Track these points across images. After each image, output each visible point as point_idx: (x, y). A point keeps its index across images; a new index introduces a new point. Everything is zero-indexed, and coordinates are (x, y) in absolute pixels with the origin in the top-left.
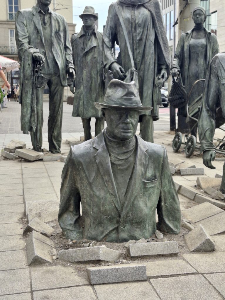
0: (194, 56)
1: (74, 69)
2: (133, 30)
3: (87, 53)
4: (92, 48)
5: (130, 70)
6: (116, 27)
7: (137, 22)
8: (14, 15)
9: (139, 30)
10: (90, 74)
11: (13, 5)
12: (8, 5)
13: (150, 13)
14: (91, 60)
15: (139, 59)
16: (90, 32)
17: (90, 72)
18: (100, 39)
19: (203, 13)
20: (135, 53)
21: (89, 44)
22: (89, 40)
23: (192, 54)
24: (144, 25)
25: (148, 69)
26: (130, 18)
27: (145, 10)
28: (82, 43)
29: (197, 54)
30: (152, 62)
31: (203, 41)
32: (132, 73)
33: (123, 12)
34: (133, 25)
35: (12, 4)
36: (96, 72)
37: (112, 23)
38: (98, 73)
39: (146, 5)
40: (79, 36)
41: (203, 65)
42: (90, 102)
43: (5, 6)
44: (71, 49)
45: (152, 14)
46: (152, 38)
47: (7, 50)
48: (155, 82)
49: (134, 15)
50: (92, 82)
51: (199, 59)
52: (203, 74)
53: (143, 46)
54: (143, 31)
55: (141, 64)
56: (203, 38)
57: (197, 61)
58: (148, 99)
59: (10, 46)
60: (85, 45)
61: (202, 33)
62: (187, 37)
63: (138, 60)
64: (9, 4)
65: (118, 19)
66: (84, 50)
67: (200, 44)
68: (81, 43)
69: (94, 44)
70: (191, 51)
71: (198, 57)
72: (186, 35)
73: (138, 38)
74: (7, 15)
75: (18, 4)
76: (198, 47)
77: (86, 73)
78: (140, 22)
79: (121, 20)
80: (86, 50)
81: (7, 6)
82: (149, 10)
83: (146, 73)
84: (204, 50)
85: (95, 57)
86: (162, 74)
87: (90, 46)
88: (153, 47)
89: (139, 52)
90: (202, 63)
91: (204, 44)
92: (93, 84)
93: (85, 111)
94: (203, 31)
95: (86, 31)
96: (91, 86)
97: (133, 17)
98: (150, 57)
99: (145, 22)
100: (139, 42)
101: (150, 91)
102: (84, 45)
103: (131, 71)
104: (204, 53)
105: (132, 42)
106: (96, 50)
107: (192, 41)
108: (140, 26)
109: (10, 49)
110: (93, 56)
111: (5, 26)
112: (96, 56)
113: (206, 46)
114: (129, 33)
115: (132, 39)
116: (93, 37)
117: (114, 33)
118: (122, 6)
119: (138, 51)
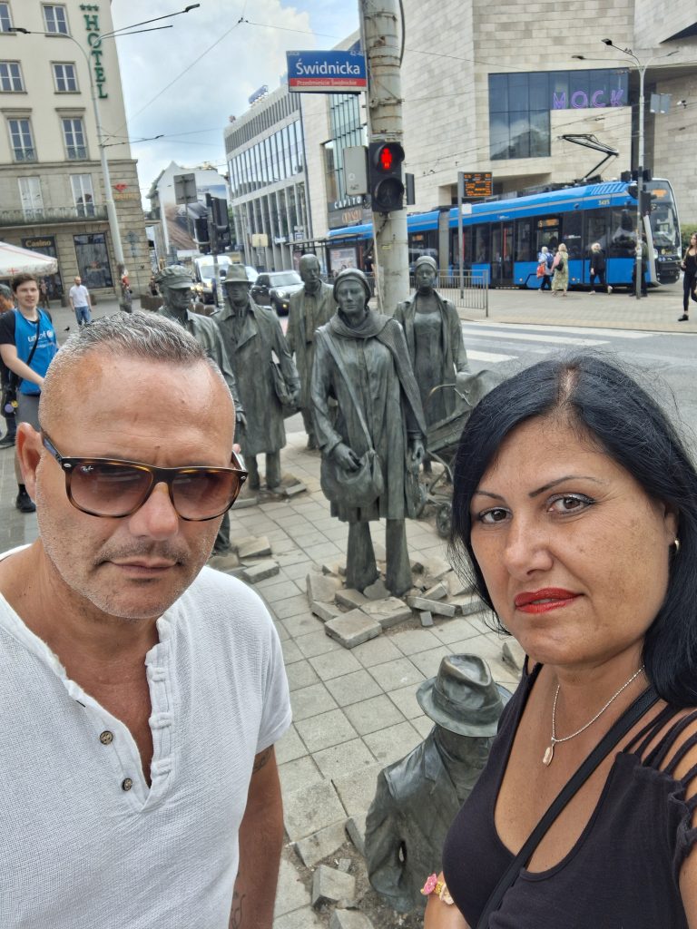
0: (422, 341)
1: (244, 413)
2: (364, 382)
3: (242, 348)
4: (250, 340)
5: (367, 454)
6: (331, 375)
7: (369, 369)
8: (24, 152)
9: (373, 383)
10: (252, 382)
11: (21, 134)
12: (11, 135)
13: (388, 351)
14: (250, 358)
15: (377, 428)
16: (244, 309)
17: (251, 380)
18: (261, 320)
19: (432, 269)
20: (370, 421)
21: (244, 331)
22: (243, 324)
23: (419, 340)
24: (381, 374)
25: (394, 446)
26: (357, 363)
27: (380, 345)
28: (231, 330)
29: (428, 338)
30: (399, 433)
31: (435, 317)
32: (371, 460)
33: (344, 352)
34: (363, 374)
35: (18, 132)
36: (260, 378)
37: (324, 369)
38: (263, 379)
39: (380, 337)
40: (224, 318)
41: (439, 356)
42: (257, 428)
43: (5, 137)
44: (232, 375)
45: (392, 353)
46: (396, 393)
47: (21, 216)
48: (407, 466)
49: (364, 357)
50: (255, 396)
51: (431, 347)
52: (439, 370)
53: (383, 409)
54: (381, 384)
55: (381, 437)
56: (435, 311)
57: (429, 350)
58: (397, 494)
59: (24, 208)
60: (237, 333)
61: (432, 302)
62: (409, 310)
63: (375, 432)
64: (13, 132)
65: (335, 364)
66: (237, 342)
67: (432, 322)
68: (228, 330)
69: (254, 332)
70: (418, 334)
71: (429, 343)
72: (407, 307)
73: (374, 396)
74: (12, 153)
75: (28, 132)
76: (428, 327)
77: (245, 380)
78: (375, 370)
79: (341, 366)
80: (240, 344)
81: (9, 136)
82: (388, 347)
83: (391, 452)
84: (439, 331)
85: (256, 354)
86: (416, 452)
87: (247, 336)
88: (399, 410)
89: (376, 420)
90: (436, 353)
91: (437, 322)
92: (258, 399)
93: (249, 446)
94: (433, 296)
95: (236, 308)
96: (255, 401)
97: (362, 362)
98: (394, 425)
99: (383, 369)
100: (375, 403)
101: (400, 482)
102: (234, 332)
103: (369, 456)
104: (438, 337)
105: (363, 403)
106: (256, 340)
107: (418, 317)
108: (374, 376)
109: (25, 213)
110: (252, 351)
111: (10, 173)
112: (257, 350)
113: (442, 325)
114: (358, 387)
115: (362, 398)
116: (249, 319)
117: (328, 385)
118: (339, 339)
119: (374, 417)
